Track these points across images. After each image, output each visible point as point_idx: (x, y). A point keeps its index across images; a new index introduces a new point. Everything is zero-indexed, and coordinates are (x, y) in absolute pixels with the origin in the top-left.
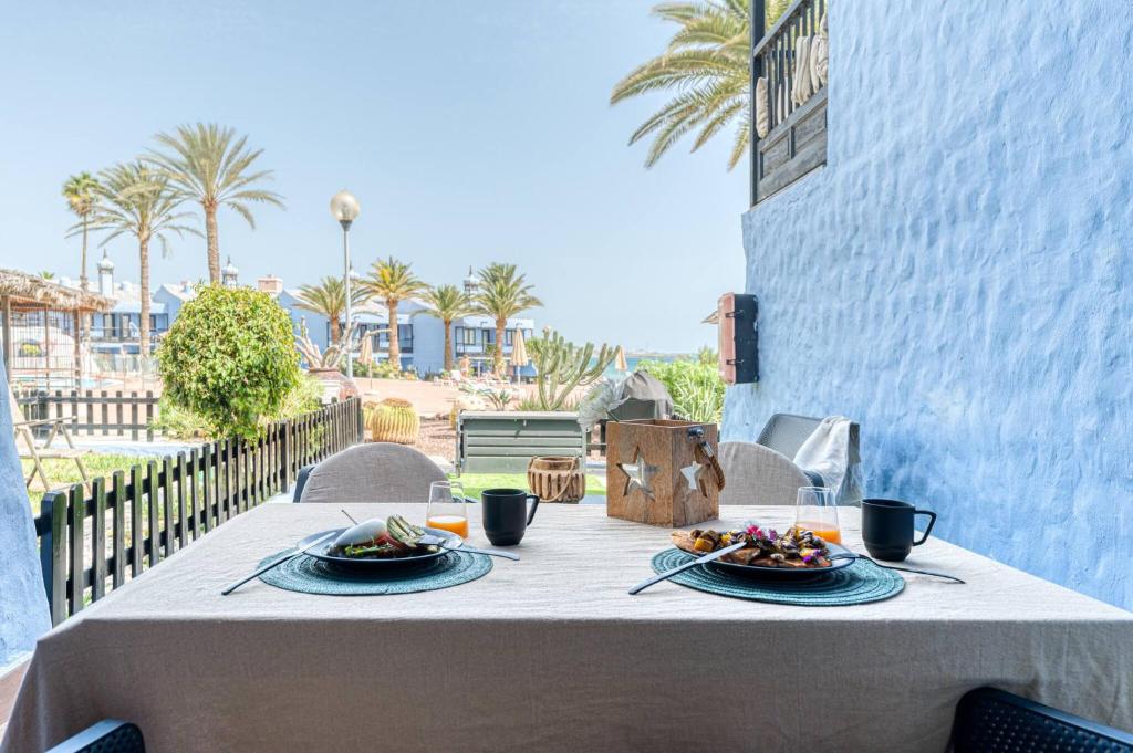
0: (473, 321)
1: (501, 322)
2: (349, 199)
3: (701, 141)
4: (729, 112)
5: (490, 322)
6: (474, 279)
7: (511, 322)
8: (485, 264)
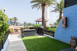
0: (13, 21)
1: (15, 21)
2: (5, 8)
3: (36, 8)
4: (38, 6)
5: (14, 21)
6: (13, 18)
7: (16, 21)
8: (14, 17)
